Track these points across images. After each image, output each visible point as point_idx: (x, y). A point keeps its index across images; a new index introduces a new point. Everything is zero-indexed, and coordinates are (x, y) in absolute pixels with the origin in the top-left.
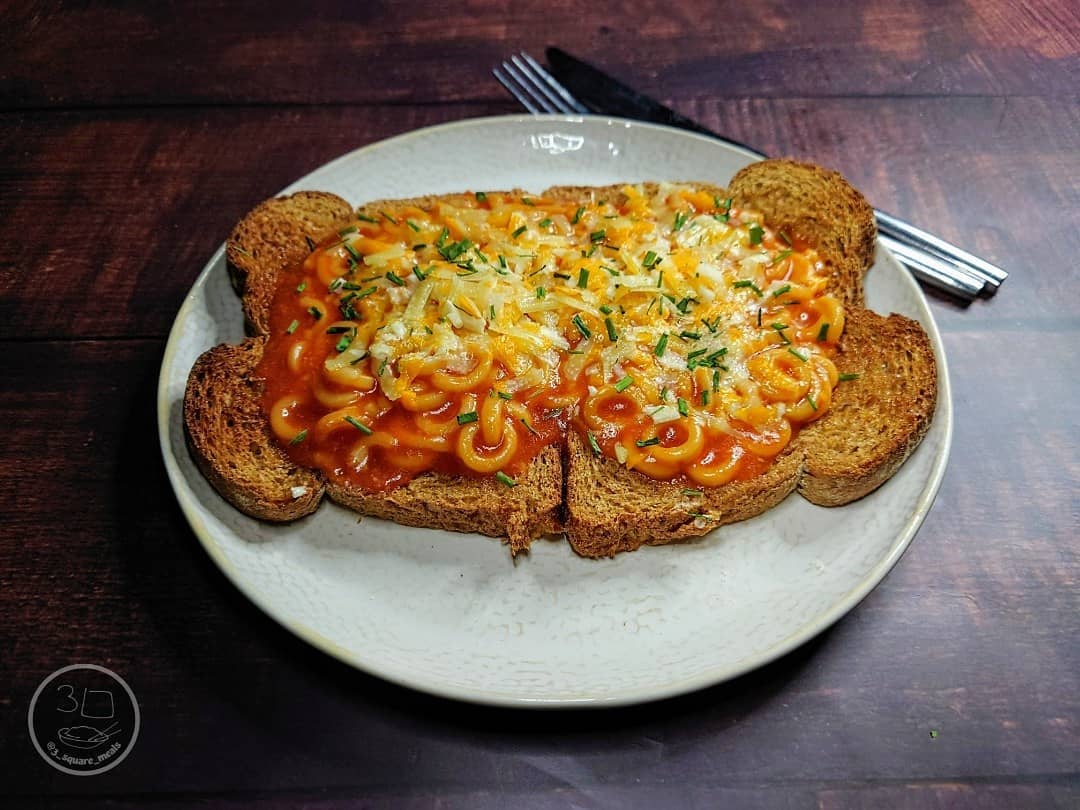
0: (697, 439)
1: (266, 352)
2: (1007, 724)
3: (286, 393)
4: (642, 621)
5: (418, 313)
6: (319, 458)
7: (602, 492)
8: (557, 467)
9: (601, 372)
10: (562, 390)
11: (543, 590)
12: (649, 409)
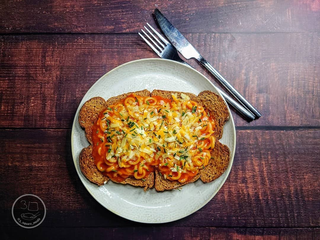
0: (180, 175)
1: (93, 150)
2: (225, 218)
3: (99, 161)
4: (168, 201)
5: (124, 144)
6: (108, 175)
7: (161, 183)
8: (153, 178)
9: (162, 159)
10: (154, 162)
11: (151, 195)
12: (171, 168)
